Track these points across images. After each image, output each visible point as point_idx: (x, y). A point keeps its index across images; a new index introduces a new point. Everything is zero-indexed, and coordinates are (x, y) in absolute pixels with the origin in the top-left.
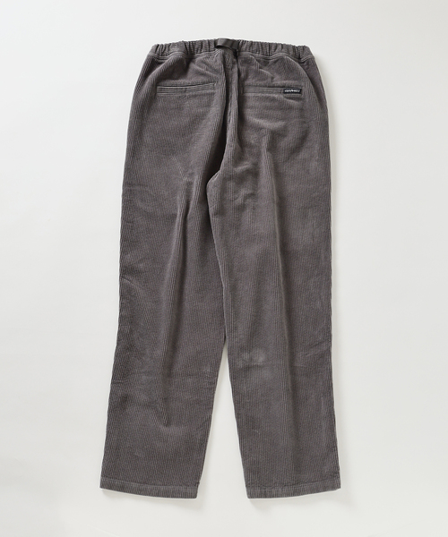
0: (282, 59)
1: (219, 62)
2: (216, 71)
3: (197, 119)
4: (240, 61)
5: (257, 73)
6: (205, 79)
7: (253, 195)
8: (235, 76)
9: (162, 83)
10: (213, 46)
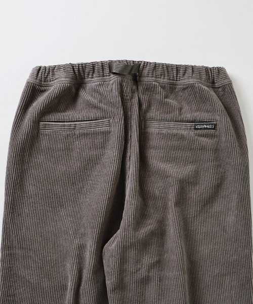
0: (192, 86)
1: (116, 93)
2: (112, 104)
3: (91, 163)
4: (141, 88)
5: (162, 104)
6: (99, 114)
7: (159, 264)
8: (136, 109)
9: (47, 118)
10: (107, 71)
